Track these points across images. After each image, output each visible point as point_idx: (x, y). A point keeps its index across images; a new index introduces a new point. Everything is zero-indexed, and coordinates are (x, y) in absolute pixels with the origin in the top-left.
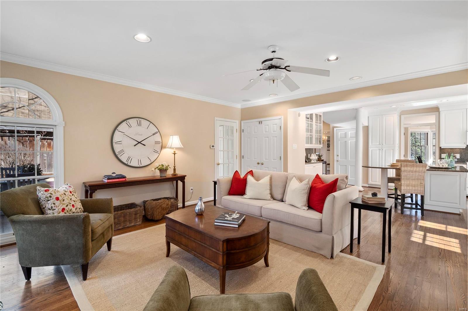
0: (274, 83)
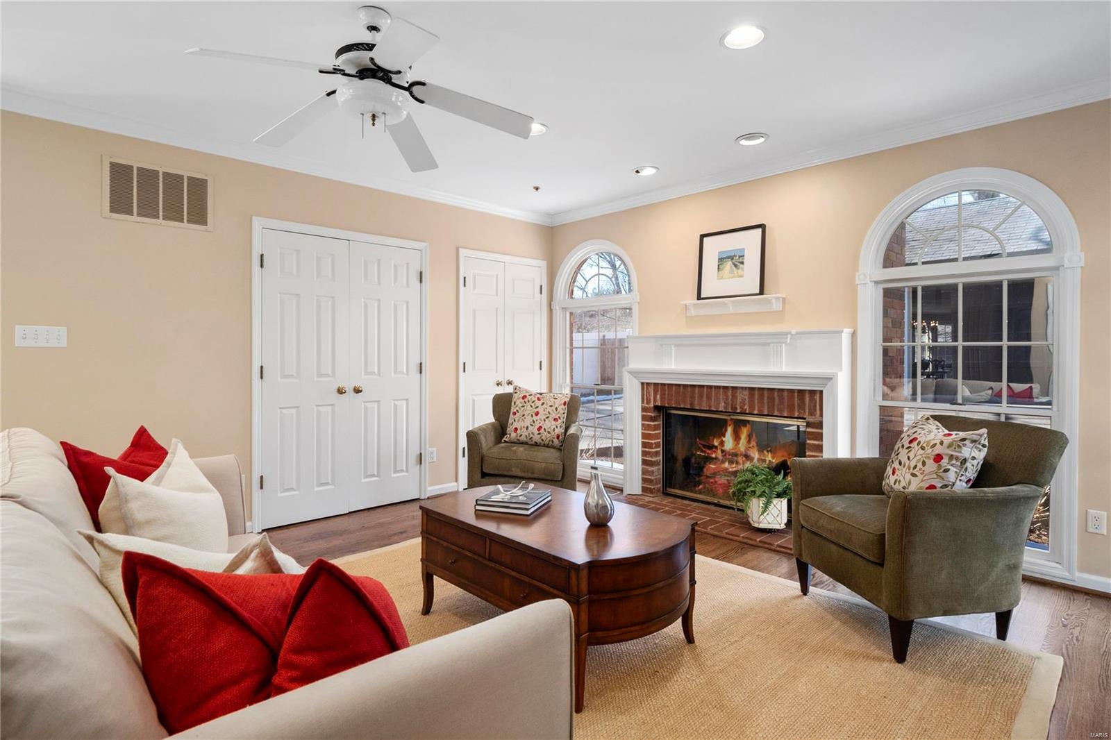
0: (374, 124)
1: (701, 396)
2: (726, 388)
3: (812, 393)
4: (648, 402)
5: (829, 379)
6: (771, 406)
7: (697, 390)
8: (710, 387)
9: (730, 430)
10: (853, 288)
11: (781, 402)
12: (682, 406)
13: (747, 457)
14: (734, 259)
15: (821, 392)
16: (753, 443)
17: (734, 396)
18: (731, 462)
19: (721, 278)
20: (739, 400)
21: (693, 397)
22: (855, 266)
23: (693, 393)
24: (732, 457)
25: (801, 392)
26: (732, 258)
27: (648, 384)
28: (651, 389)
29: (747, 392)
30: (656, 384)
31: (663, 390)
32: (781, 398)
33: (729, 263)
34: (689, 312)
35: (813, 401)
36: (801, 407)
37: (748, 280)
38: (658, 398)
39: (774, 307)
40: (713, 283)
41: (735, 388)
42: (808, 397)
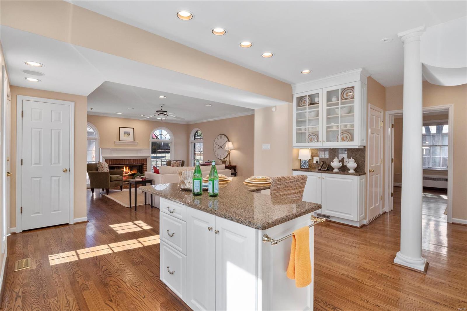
2: (128, 159)
3: (145, 159)
5: (147, 156)
6: (138, 162)
7: (119, 160)
9: (125, 168)
11: (140, 161)
12: (117, 164)
13: (128, 172)
15: (147, 159)
16: (129, 170)
17: (130, 161)
18: (125, 173)
19: (125, 137)
20: (131, 161)
22: (149, 139)
24: (126, 172)
25: (143, 159)
26: (127, 133)
27: (107, 160)
29: (133, 160)
33: (126, 134)
34: (117, 143)
35: (145, 160)
36: (143, 162)
37: (131, 138)
38: (110, 163)
39: (137, 144)
40: (123, 138)
41: (130, 159)
42: (144, 160)
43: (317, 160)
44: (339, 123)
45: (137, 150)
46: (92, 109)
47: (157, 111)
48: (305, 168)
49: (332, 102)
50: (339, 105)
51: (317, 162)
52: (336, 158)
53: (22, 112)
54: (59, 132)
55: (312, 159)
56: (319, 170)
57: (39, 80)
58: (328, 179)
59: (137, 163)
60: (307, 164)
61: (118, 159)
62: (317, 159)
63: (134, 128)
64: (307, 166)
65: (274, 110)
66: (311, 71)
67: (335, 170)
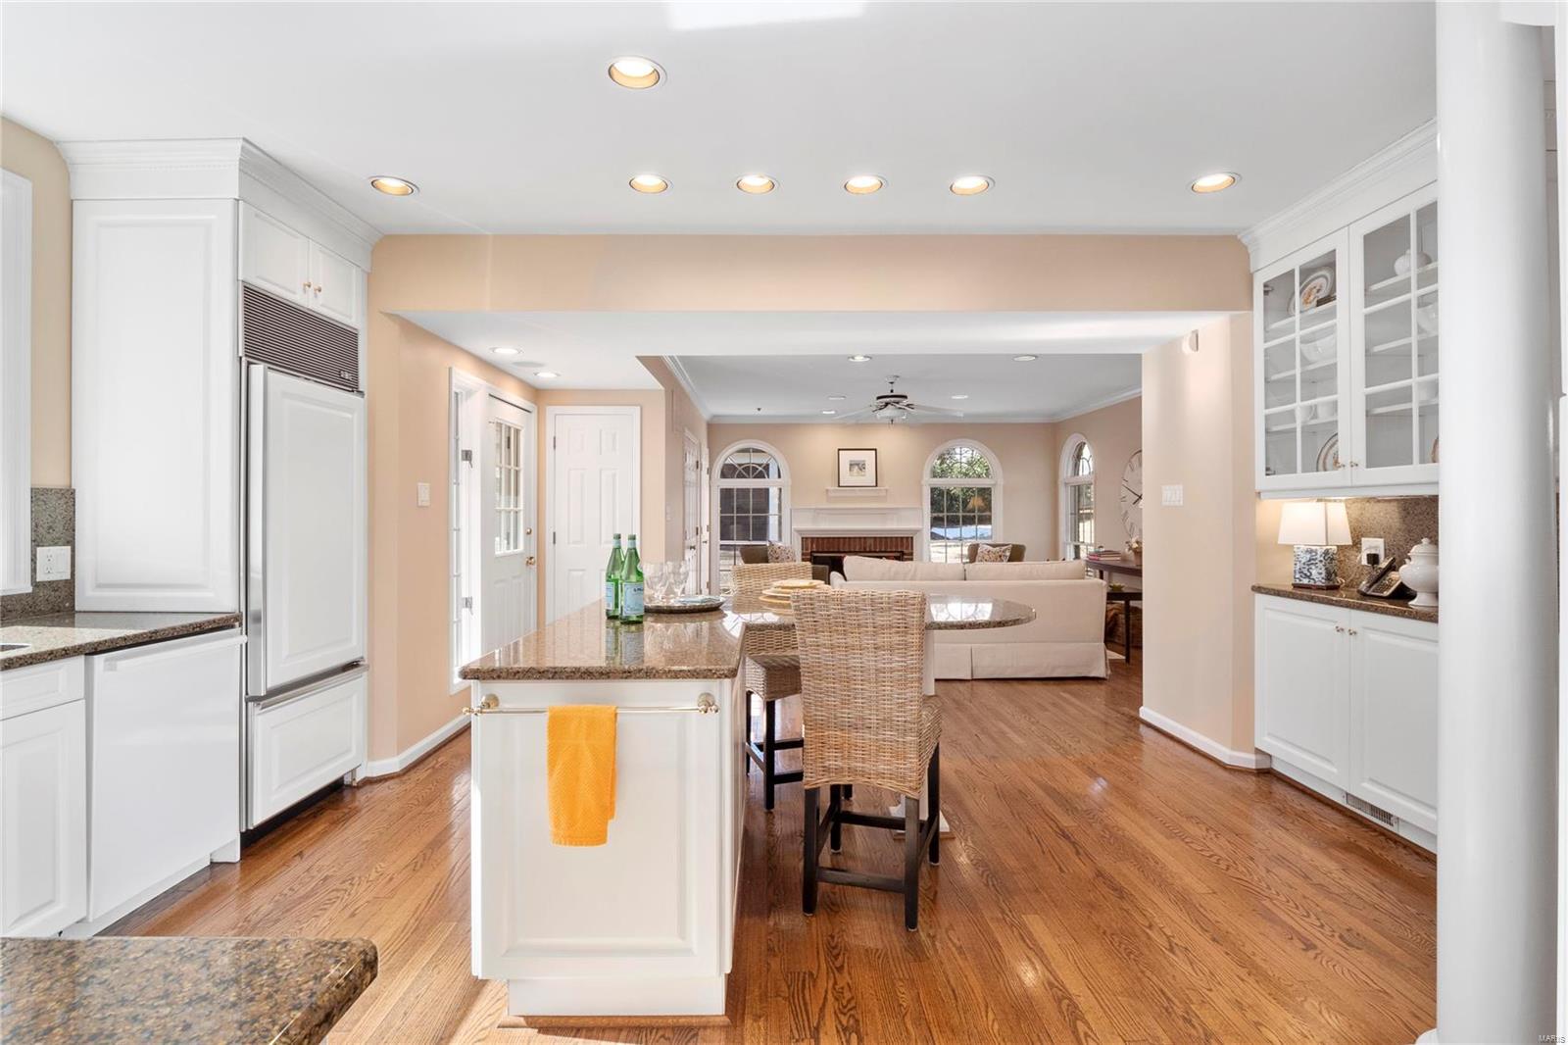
1: (844, 544)
2: (860, 538)
3: (907, 538)
4: (807, 549)
5: (917, 531)
6: (886, 547)
8: (850, 538)
10: (921, 486)
11: (891, 543)
12: (831, 550)
14: (860, 466)
15: (912, 538)
17: (865, 543)
19: (851, 475)
21: (839, 545)
22: (922, 477)
23: (839, 542)
25: (902, 538)
26: (858, 465)
27: (807, 538)
28: (809, 541)
29: (872, 540)
30: (812, 538)
31: (818, 542)
32: (891, 541)
33: (856, 467)
34: (833, 494)
35: (907, 541)
36: (902, 546)
37: (868, 478)
38: (814, 546)
39: (884, 494)
40: (847, 478)
41: (865, 538)
42: (905, 541)
43: (1373, 552)
44: (1411, 377)
45: (883, 513)
46: (759, 409)
47: (879, 398)
48: (1312, 582)
49: (1395, 275)
50: (1409, 291)
51: (1373, 559)
52: (1425, 541)
53: (555, 438)
54: (614, 475)
55: (1356, 545)
56: (1364, 595)
57: (558, 375)
58: (1373, 636)
59: (883, 549)
60: (1320, 565)
61: (834, 538)
62: (1376, 548)
63: (876, 450)
64: (1318, 575)
65: (1186, 348)
66: (1236, 177)
67: (1416, 600)
